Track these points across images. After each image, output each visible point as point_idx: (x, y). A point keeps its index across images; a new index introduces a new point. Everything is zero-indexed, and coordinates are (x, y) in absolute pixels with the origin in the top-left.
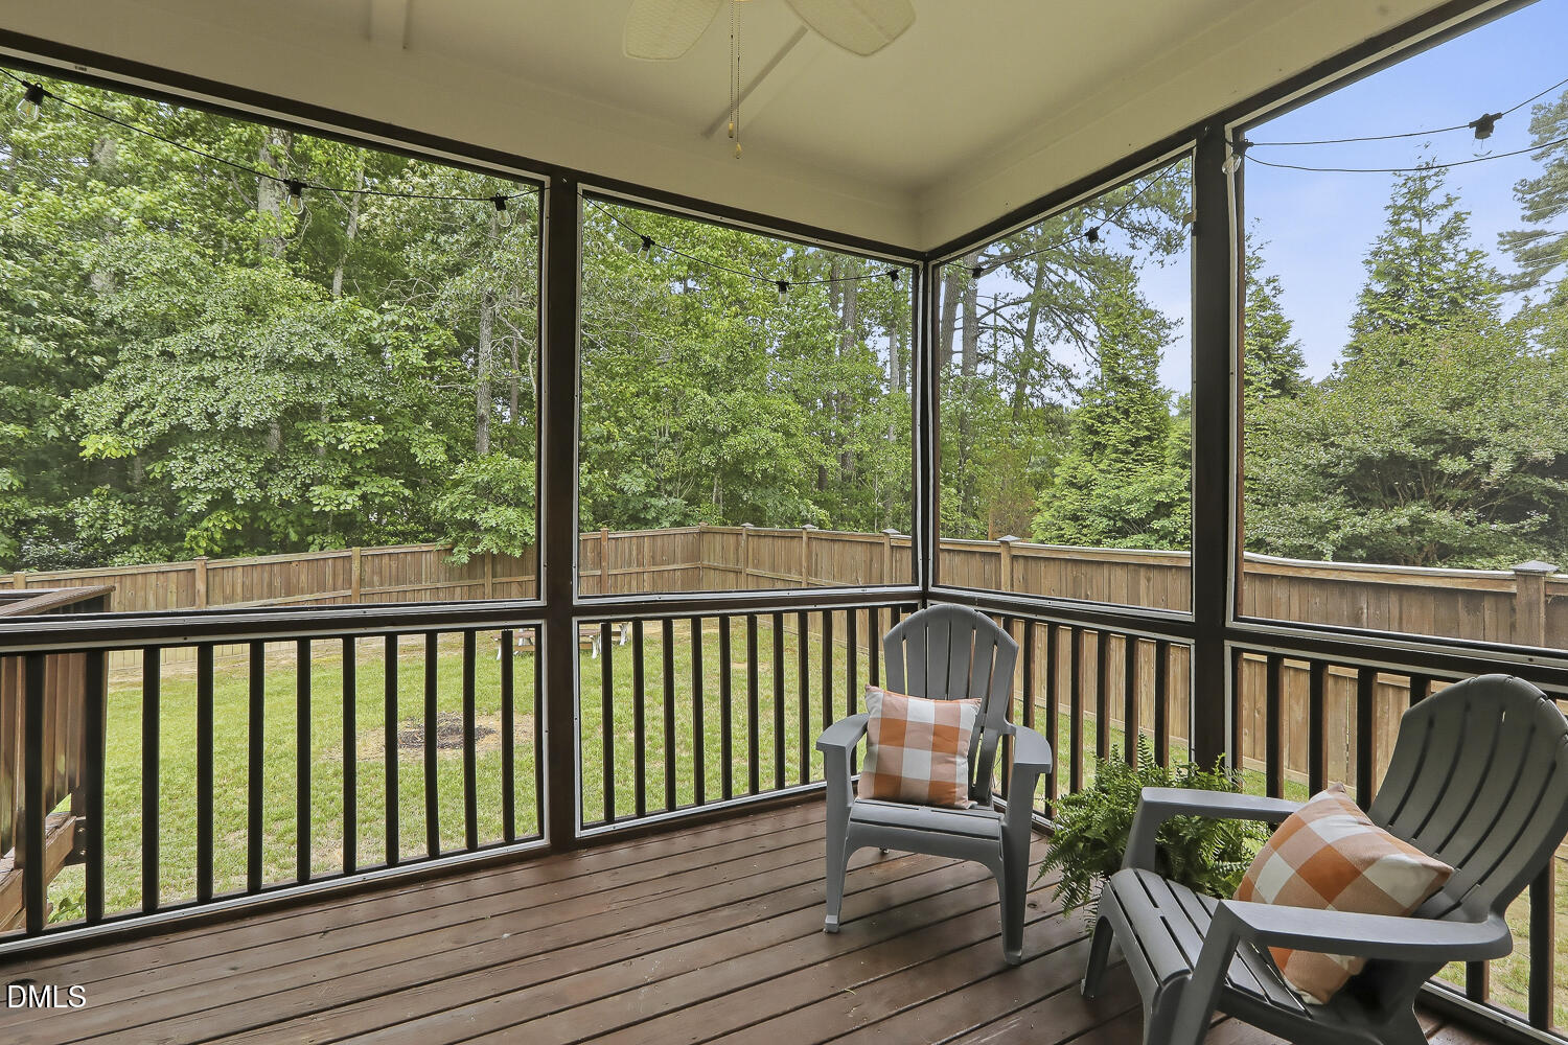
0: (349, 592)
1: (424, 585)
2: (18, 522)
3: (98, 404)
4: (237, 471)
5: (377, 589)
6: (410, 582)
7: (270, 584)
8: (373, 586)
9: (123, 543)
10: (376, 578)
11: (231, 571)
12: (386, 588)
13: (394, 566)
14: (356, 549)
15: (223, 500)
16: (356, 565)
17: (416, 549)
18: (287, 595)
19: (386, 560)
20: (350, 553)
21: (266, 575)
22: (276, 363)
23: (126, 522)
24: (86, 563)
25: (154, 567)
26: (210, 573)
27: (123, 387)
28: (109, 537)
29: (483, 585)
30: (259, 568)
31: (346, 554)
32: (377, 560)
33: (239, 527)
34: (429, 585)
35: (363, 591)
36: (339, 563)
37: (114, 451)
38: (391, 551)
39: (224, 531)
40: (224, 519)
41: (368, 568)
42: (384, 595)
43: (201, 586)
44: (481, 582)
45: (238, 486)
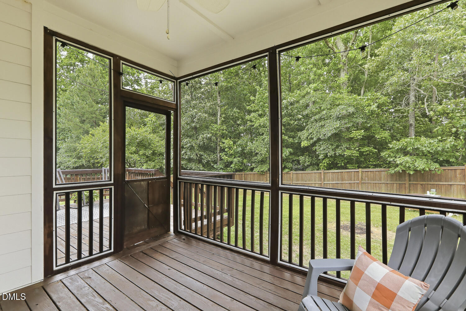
0: (358, 182)
1: (382, 182)
2: (292, 161)
3: (303, 134)
4: (329, 148)
5: (367, 182)
6: (378, 181)
7: (338, 178)
8: (366, 180)
9: (308, 166)
10: (366, 178)
11: (329, 174)
12: (370, 182)
13: (372, 175)
14: (360, 169)
15: (326, 156)
16: (360, 174)
17: (379, 170)
18: (342, 181)
19: (369, 173)
20: (359, 170)
21: (337, 175)
22: (338, 118)
23: (309, 162)
24: (303, 170)
25: (313, 172)
26: (325, 174)
27: (308, 130)
28: (306, 165)
29: (405, 184)
30: (335, 173)
31: (357, 171)
32: (367, 173)
33: (330, 162)
34: (384, 182)
35: (362, 182)
36: (356, 173)
37: (306, 145)
38: (371, 170)
39: (327, 164)
40: (327, 160)
41: (364, 175)
42: (369, 184)
43: (323, 177)
44: (404, 182)
45: (329, 152)
